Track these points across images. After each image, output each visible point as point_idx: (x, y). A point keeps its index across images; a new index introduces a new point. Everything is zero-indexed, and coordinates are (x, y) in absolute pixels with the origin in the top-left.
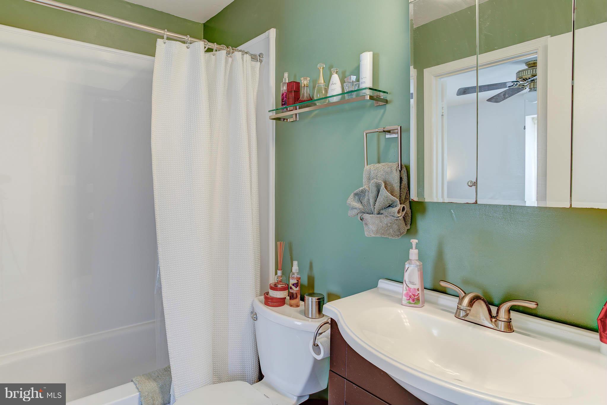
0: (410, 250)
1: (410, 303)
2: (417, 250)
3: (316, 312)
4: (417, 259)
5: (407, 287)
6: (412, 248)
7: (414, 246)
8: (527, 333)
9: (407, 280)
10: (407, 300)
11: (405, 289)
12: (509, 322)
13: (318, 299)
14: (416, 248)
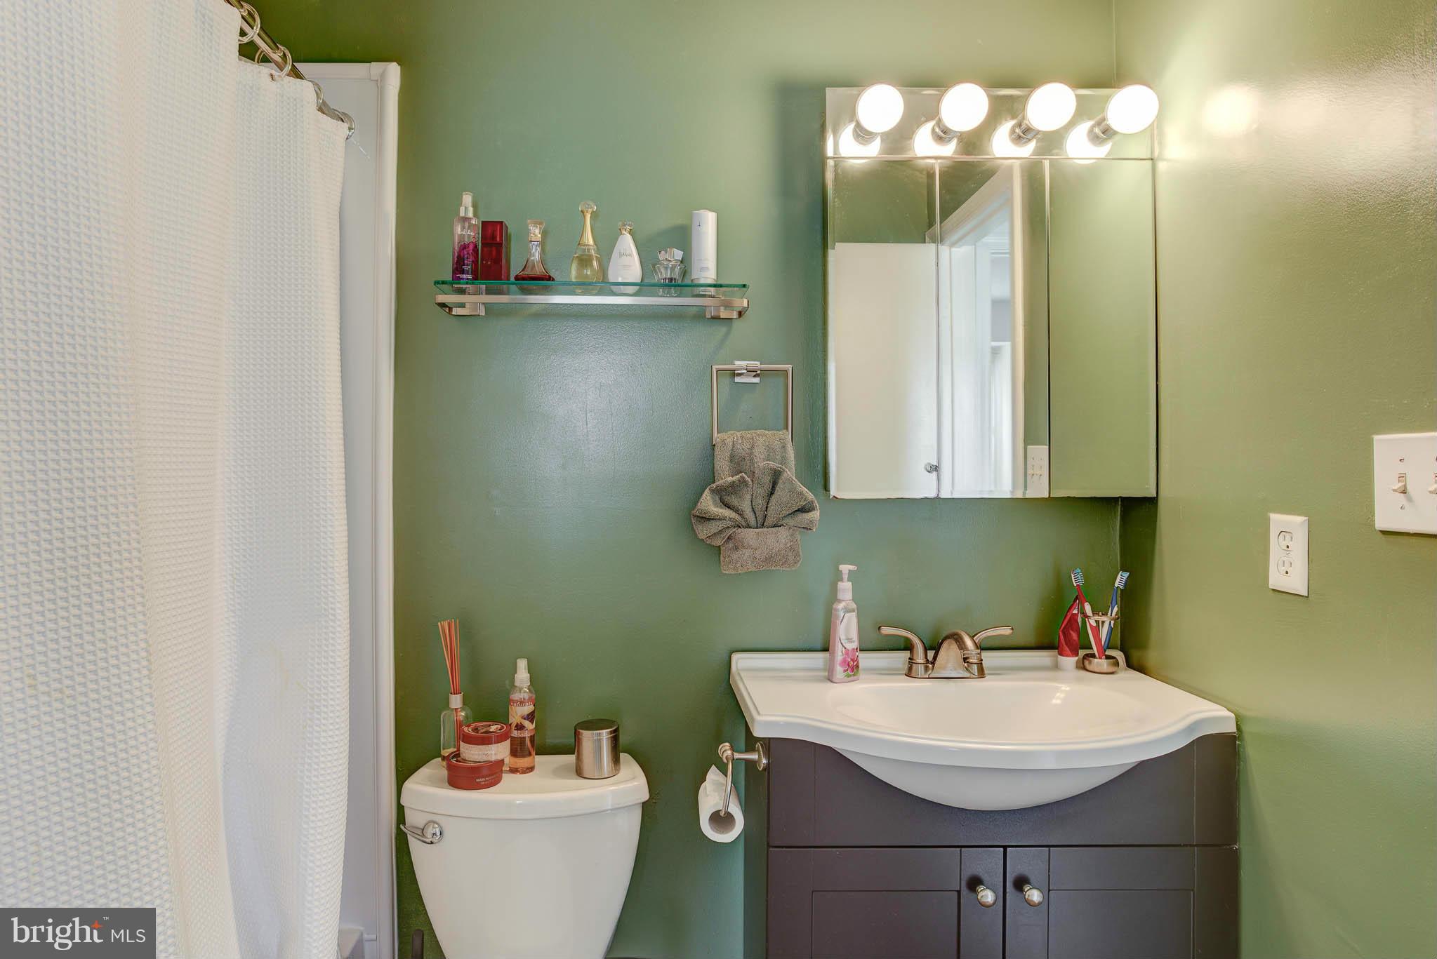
0: (839, 583)
1: (850, 676)
2: (851, 583)
3: (608, 763)
4: (851, 598)
5: (843, 649)
6: (842, 580)
7: (846, 577)
8: (999, 671)
9: (843, 637)
10: (845, 671)
11: (841, 654)
12: (980, 665)
13: (611, 732)
14: (848, 581)
